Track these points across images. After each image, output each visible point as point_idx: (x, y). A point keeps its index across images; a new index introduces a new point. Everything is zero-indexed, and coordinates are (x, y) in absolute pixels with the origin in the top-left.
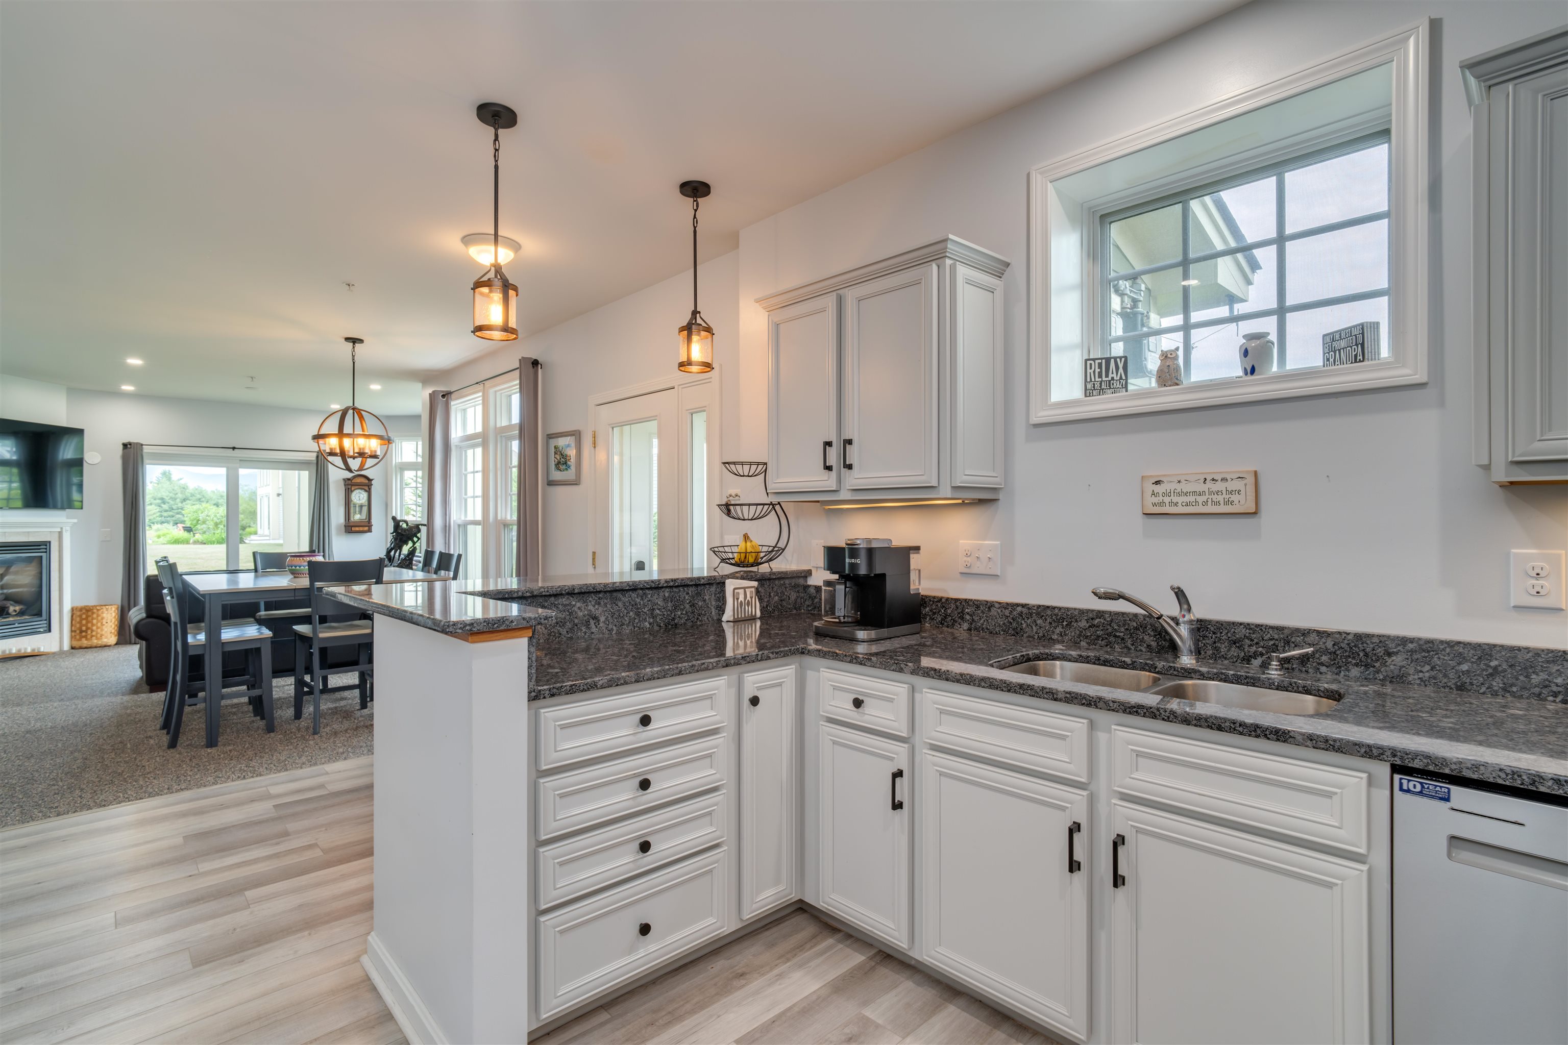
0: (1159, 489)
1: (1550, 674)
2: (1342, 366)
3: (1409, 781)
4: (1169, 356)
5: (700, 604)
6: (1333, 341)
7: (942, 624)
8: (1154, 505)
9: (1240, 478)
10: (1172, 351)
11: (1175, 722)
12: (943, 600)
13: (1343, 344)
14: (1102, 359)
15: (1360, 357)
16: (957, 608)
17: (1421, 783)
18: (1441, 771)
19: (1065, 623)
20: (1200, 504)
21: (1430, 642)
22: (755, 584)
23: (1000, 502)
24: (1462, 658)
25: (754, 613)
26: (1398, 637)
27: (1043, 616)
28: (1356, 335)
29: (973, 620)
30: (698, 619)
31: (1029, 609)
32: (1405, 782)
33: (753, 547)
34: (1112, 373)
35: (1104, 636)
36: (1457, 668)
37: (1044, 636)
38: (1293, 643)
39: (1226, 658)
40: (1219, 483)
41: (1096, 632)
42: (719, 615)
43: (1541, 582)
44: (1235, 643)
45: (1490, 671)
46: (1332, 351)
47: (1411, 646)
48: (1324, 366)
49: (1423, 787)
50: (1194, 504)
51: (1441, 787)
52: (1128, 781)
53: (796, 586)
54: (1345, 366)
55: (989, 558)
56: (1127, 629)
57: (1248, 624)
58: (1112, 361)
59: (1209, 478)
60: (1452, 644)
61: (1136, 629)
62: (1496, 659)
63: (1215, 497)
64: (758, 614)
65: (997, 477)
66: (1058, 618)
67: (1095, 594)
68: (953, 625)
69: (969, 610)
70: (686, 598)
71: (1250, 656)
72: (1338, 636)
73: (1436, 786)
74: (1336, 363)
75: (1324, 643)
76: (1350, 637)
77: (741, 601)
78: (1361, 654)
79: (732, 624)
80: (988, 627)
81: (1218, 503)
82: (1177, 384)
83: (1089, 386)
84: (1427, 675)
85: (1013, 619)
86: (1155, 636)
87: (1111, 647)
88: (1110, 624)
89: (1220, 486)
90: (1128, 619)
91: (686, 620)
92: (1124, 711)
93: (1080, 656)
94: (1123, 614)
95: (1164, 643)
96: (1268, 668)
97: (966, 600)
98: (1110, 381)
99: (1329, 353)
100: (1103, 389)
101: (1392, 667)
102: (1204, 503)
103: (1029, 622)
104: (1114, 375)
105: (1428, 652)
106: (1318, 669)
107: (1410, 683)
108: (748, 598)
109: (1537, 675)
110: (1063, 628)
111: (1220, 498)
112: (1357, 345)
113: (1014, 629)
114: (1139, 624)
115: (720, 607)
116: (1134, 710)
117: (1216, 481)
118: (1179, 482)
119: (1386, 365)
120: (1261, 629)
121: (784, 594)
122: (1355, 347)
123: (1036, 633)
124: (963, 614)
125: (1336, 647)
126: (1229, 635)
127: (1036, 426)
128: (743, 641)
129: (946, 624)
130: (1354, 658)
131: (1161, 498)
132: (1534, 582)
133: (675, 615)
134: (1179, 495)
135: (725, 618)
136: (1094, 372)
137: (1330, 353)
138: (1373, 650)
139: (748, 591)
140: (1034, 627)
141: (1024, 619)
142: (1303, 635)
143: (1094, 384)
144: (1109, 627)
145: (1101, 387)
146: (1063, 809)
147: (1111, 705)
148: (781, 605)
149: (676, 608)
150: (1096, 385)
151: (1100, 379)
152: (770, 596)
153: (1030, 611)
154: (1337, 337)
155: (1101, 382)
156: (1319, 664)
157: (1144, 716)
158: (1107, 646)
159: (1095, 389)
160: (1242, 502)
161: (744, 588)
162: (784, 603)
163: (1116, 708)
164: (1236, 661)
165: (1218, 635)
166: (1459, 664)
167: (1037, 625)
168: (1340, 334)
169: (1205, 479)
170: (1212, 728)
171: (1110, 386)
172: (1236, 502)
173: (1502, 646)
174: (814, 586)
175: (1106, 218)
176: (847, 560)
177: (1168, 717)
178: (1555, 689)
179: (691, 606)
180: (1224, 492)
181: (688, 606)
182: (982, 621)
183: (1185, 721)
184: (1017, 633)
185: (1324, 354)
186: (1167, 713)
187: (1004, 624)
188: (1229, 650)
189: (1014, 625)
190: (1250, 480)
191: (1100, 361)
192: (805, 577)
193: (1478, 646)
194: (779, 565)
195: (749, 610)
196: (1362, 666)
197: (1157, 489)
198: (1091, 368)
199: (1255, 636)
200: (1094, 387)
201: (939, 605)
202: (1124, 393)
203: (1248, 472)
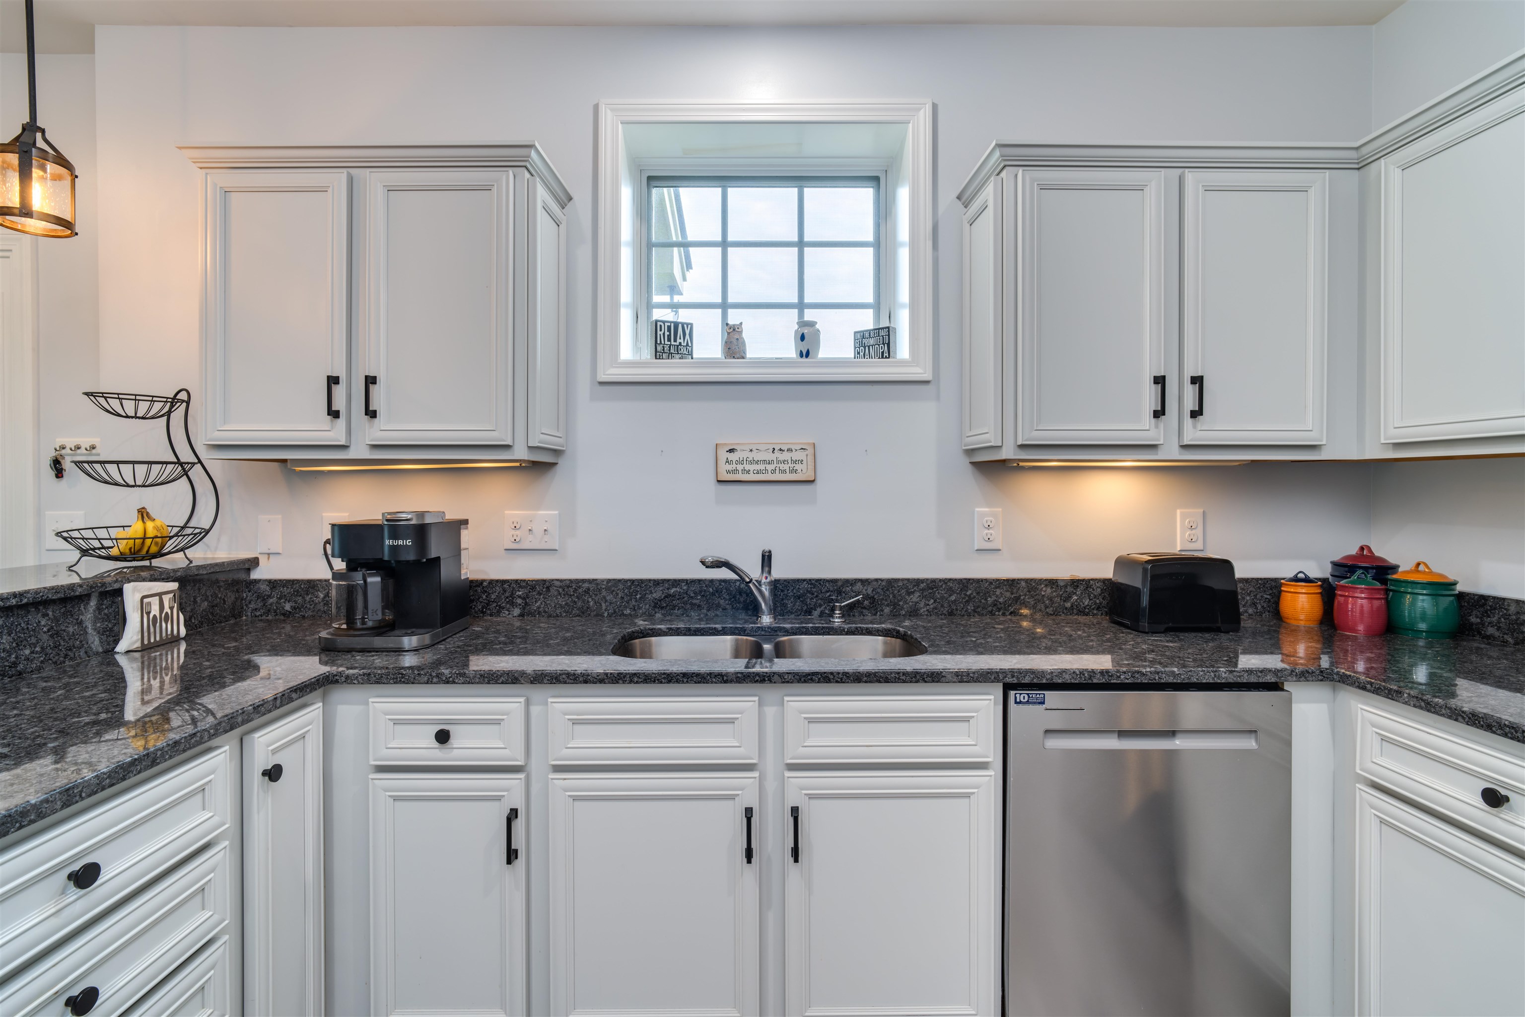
0: (733, 457)
1: (997, 596)
2: (871, 360)
3: (1021, 694)
4: (737, 329)
5: (71, 629)
6: (863, 338)
7: (482, 612)
8: (728, 472)
9: (802, 449)
10: (738, 325)
11: (848, 682)
12: (485, 584)
13: (872, 341)
14: (671, 322)
15: (886, 354)
16: (505, 591)
17: (1028, 694)
18: (1041, 682)
19: (638, 597)
20: (769, 472)
21: (933, 581)
22: (174, 586)
23: (558, 467)
24: (951, 591)
25: (175, 632)
26: (915, 579)
27: (613, 591)
28: (883, 336)
29: (526, 604)
30: (66, 656)
31: (597, 584)
32: (1018, 696)
33: (157, 528)
34: (680, 339)
35: (680, 605)
36: (949, 599)
37: (615, 612)
38: (844, 592)
39: (792, 613)
40: (785, 453)
41: (672, 602)
42: (108, 644)
43: (991, 531)
44: (799, 598)
45: (967, 598)
46: (862, 346)
47: (922, 586)
48: (855, 358)
49: (1029, 697)
50: (764, 472)
51: (1040, 694)
52: (802, 750)
53: (236, 582)
54: (873, 360)
55: (545, 530)
56: (703, 596)
57: (810, 580)
58: (680, 325)
59: (777, 448)
60: (946, 581)
61: (713, 594)
62: (970, 589)
63: (782, 466)
64: (183, 632)
65: (561, 437)
66: (631, 591)
67: (703, 563)
68: (499, 612)
69: (520, 593)
70: (43, 623)
71: (811, 608)
72: (875, 583)
73: (1037, 694)
74: (866, 357)
75: (866, 590)
76: (884, 583)
77: (155, 616)
78: (891, 596)
79: (138, 655)
80: (547, 610)
81: (784, 472)
82: (743, 358)
83: (659, 348)
84: (932, 606)
85: (578, 597)
86: (730, 599)
87: (687, 616)
88: (687, 592)
89: (786, 456)
90: (704, 586)
91: (42, 662)
92: (799, 681)
93: (670, 629)
94: (700, 581)
95: (738, 605)
96: (833, 617)
97: (516, 581)
98: (678, 346)
99: (859, 348)
100: (672, 353)
101: (910, 603)
102: (772, 472)
103: (597, 600)
104: (682, 341)
105: (933, 589)
106: (862, 612)
107: (921, 615)
108: (167, 609)
109: (991, 598)
110: (636, 601)
111: (786, 467)
112: (883, 344)
113: (578, 609)
114: (715, 589)
115: (111, 630)
116: (809, 677)
117: (783, 451)
118: (751, 450)
119: (903, 363)
120: (820, 584)
121: (217, 596)
122: (882, 345)
123: (606, 610)
124: (513, 598)
125: (874, 592)
126: (795, 591)
127: (602, 383)
128: (158, 680)
129: (489, 612)
130: (886, 600)
131: (734, 466)
132: (986, 531)
133: (17, 657)
134: (751, 463)
135: (122, 647)
136: (664, 334)
137: (861, 348)
138: (899, 592)
139: (166, 599)
140: (603, 605)
141: (591, 596)
142: (852, 585)
143: (663, 347)
144: (685, 595)
145: (670, 350)
146: (732, 798)
147: (786, 677)
148: (212, 614)
149: (19, 644)
150: (665, 349)
151: (669, 343)
152: (195, 602)
153: (599, 587)
154: (867, 335)
155: (670, 345)
156: (862, 608)
157: (818, 682)
158: (683, 614)
159: (664, 352)
160: (804, 471)
161: (160, 595)
162: (217, 610)
163: (790, 679)
164: (800, 614)
165: (786, 592)
166: (950, 596)
167: (606, 601)
168: (870, 333)
169: (774, 449)
170: (880, 682)
171: (677, 351)
172: (799, 471)
173: (973, 579)
174: (266, 580)
175: (653, 180)
176: (387, 542)
177: (841, 679)
178: (999, 606)
179: (52, 636)
180: (790, 461)
181: (45, 637)
182: (538, 604)
183: (856, 680)
184: (583, 613)
185: (855, 348)
186: (840, 675)
187: (567, 604)
188: (794, 605)
189: (580, 604)
190: (810, 451)
191: (669, 324)
192: (248, 570)
193: (960, 581)
194: (201, 555)
195: (167, 628)
196: (891, 605)
197: (732, 456)
198: (661, 330)
199: (815, 590)
200: (664, 350)
201: (479, 589)
202: (691, 360)
203: (808, 444)
